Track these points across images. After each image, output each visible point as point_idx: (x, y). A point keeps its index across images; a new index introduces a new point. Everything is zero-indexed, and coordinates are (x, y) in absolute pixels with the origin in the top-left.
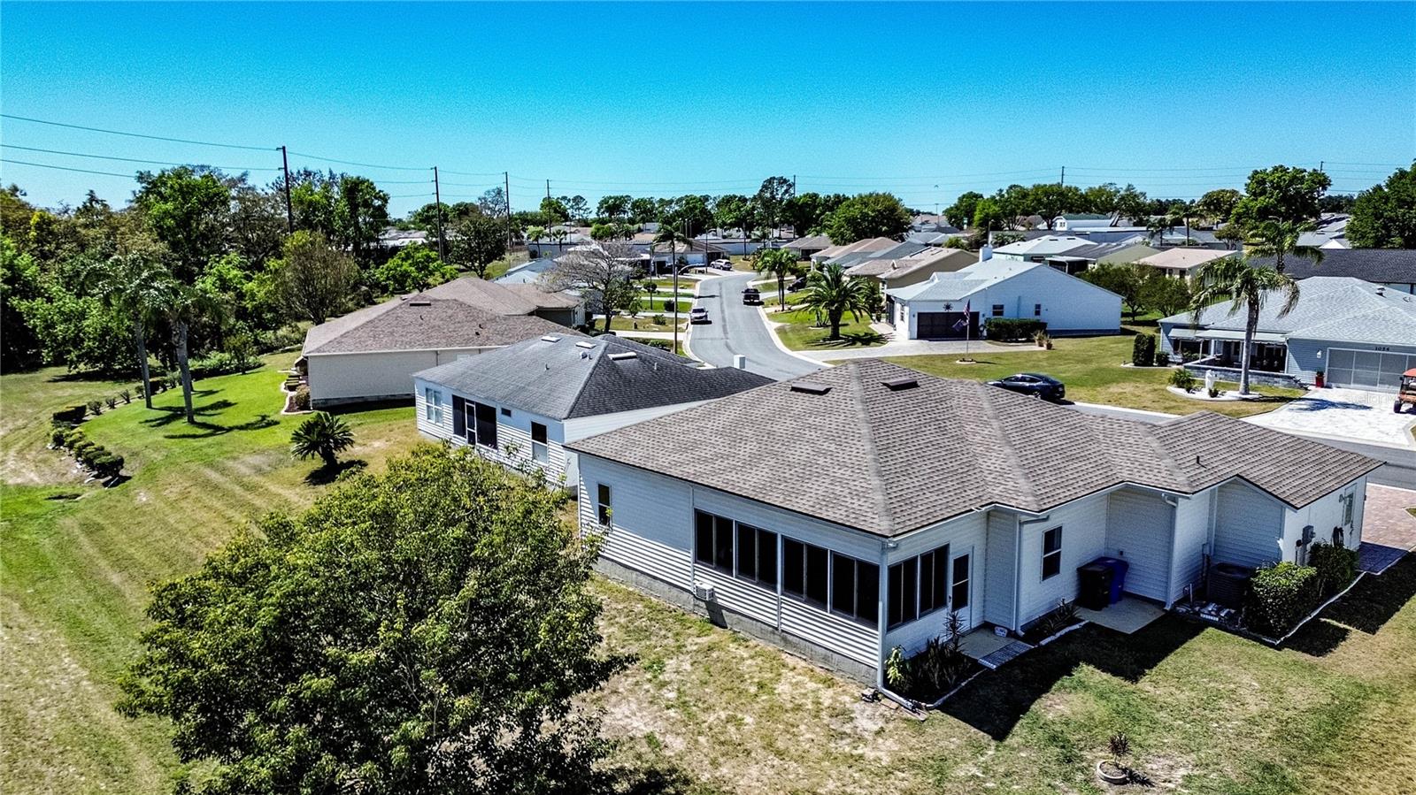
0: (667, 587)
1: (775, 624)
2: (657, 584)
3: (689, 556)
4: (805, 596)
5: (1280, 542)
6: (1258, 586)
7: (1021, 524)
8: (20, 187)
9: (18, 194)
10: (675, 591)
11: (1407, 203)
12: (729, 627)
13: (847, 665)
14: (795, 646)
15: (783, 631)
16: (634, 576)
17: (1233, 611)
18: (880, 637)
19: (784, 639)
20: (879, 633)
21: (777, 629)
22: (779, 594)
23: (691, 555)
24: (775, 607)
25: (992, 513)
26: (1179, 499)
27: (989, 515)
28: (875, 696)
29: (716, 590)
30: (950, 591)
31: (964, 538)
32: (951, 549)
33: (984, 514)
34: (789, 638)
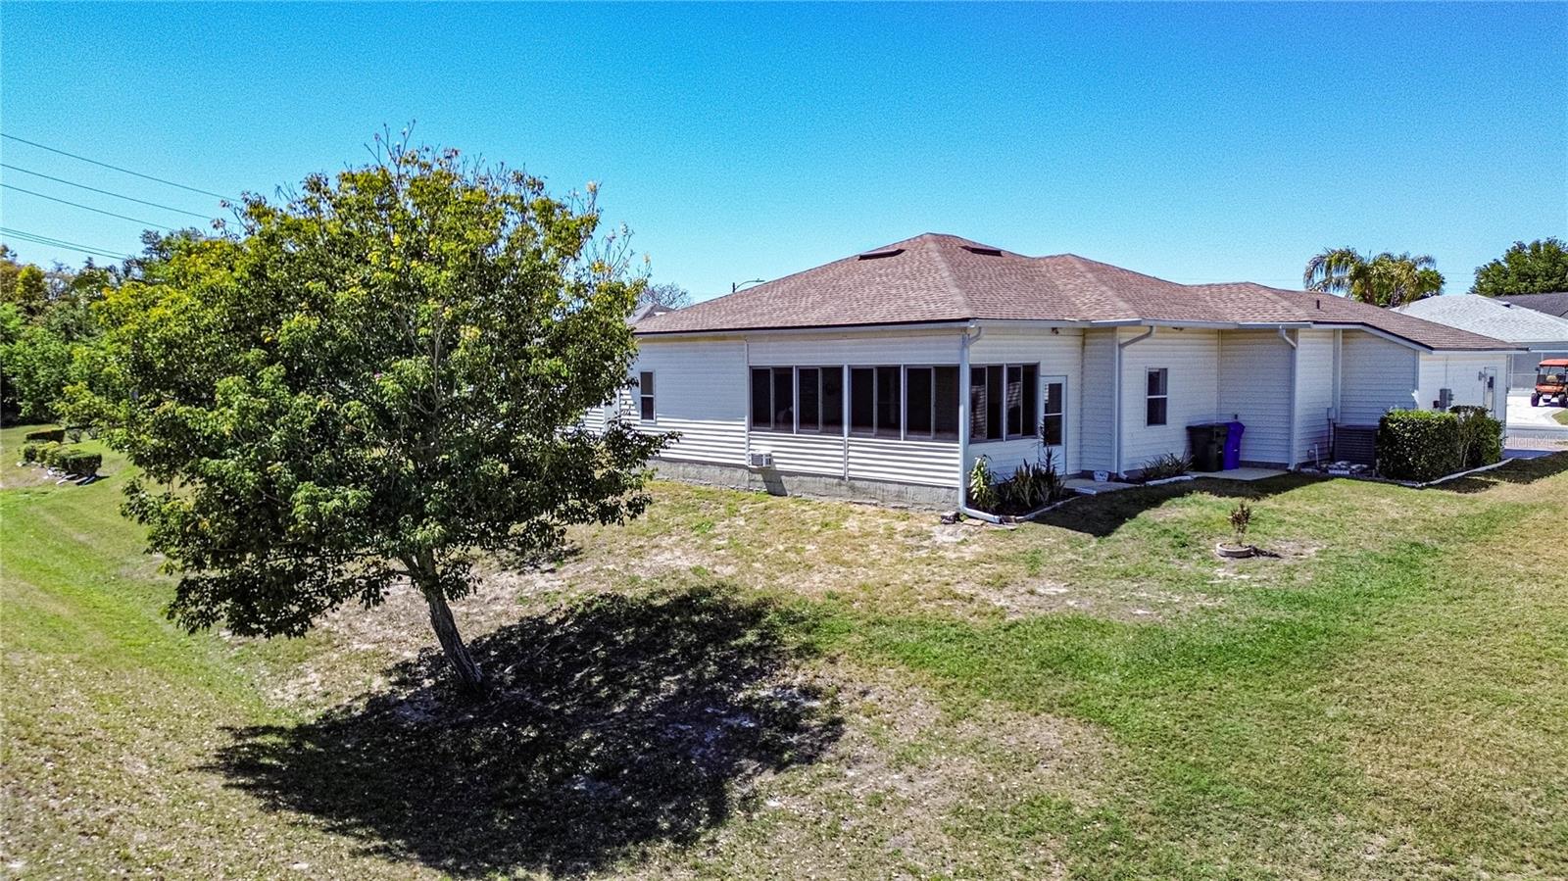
0: (717, 470)
1: (841, 473)
2: (707, 471)
3: (744, 424)
4: (875, 429)
5: (1415, 394)
6: (1393, 422)
7: (1121, 346)
8: (9, 247)
9: (8, 254)
10: (727, 472)
11: (1529, 277)
12: (789, 493)
13: (924, 495)
14: (864, 492)
15: (850, 479)
16: (681, 468)
17: (1365, 466)
18: (961, 450)
19: (852, 488)
20: (960, 445)
21: (843, 478)
22: (846, 437)
23: (746, 423)
24: (841, 453)
25: (1087, 341)
26: (1300, 340)
27: (1084, 344)
28: (957, 518)
29: (774, 454)
30: (1041, 423)
31: (1056, 363)
32: (1042, 370)
33: (1078, 341)
34: (858, 484)
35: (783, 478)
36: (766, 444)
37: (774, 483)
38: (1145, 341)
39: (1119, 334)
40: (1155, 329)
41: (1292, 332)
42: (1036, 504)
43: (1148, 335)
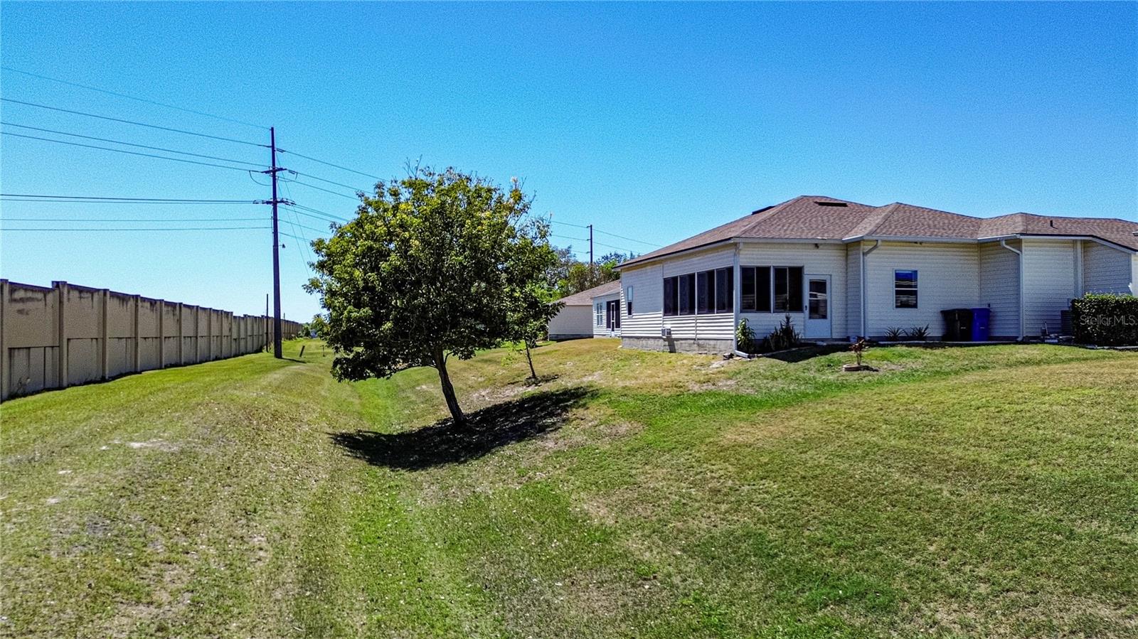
1: (693, 336)
2: (649, 342)
3: (660, 313)
4: (706, 309)
5: (1130, 286)
7: (864, 254)
10: (653, 341)
12: (675, 350)
13: (722, 346)
14: (703, 346)
15: (698, 339)
18: (734, 317)
19: (698, 345)
20: (734, 315)
21: (694, 339)
22: (696, 315)
23: (662, 312)
24: (694, 325)
25: (849, 253)
26: (1024, 248)
27: (847, 255)
28: (731, 356)
29: (672, 329)
30: (806, 302)
31: (817, 265)
32: (806, 271)
33: (842, 253)
34: (701, 342)
35: (675, 342)
36: (670, 323)
37: (671, 344)
38: (874, 251)
39: (862, 246)
40: (880, 243)
41: (1016, 242)
42: (778, 348)
43: (875, 247)
